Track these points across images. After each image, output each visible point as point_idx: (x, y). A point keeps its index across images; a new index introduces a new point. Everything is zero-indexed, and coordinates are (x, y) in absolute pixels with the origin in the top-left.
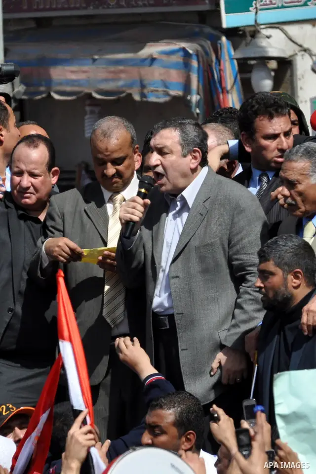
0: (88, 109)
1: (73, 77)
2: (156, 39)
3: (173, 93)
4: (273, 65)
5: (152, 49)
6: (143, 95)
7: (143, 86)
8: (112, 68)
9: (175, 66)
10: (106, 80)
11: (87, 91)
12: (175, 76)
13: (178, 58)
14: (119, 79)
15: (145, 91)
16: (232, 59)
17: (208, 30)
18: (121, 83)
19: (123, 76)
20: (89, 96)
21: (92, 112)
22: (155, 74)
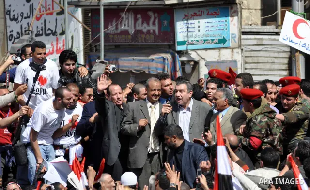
0: (131, 75)
1: (127, 65)
2: (154, 53)
3: (159, 71)
4: (192, 63)
5: (152, 57)
6: (149, 72)
7: (149, 69)
8: (140, 63)
9: (160, 62)
10: (137, 66)
11: (131, 69)
12: (160, 66)
13: (161, 60)
14: (141, 66)
15: (150, 70)
16: (179, 61)
17: (171, 51)
18: (142, 67)
19: (143, 65)
20: (131, 71)
21: (132, 77)
22: (153, 65)
